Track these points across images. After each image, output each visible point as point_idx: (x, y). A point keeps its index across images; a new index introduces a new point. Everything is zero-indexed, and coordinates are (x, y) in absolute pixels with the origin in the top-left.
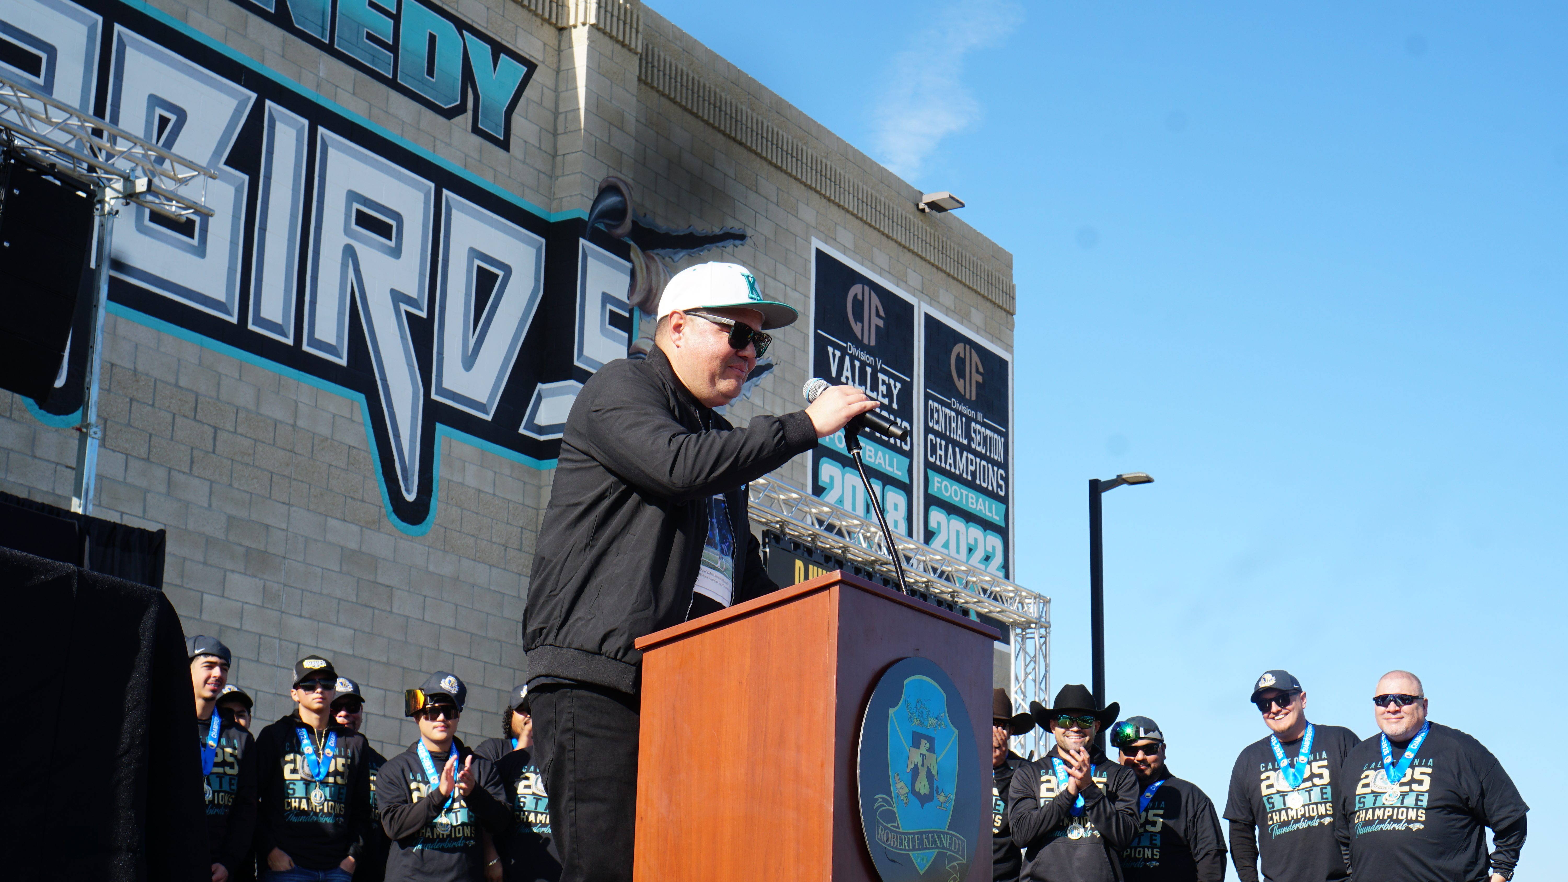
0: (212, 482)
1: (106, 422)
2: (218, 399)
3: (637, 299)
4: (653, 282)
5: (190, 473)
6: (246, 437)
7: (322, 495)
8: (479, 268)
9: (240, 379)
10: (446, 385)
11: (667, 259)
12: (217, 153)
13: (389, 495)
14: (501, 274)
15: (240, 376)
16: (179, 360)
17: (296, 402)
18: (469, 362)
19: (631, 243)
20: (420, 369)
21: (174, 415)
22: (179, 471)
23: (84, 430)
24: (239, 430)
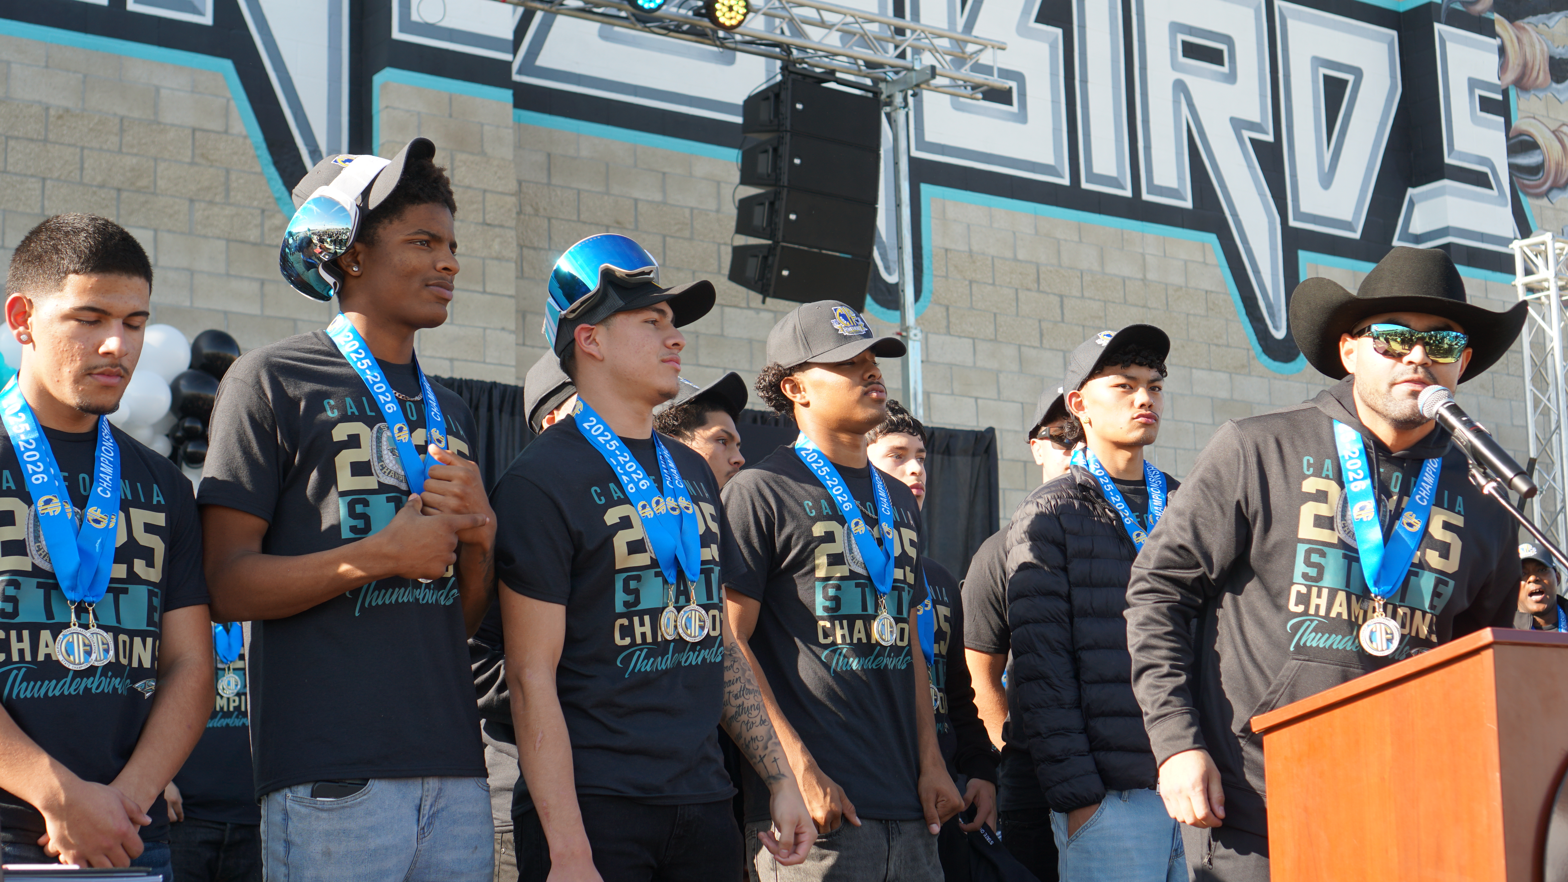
0: (1064, 352)
1: (947, 309)
2: (1060, 266)
3: (1511, 75)
4: (1528, 54)
5: (1042, 346)
6: (1094, 300)
7: (1183, 347)
8: (1326, 78)
9: (1081, 241)
10: (1305, 208)
11: (1541, 26)
12: (1026, 12)
13: (1257, 334)
14: (1350, 78)
15: (1080, 238)
16: (1014, 233)
17: (1143, 255)
18: (1327, 179)
19: (1496, 16)
20: (1273, 197)
21: (1017, 290)
22: (1030, 347)
23: (904, 334)
24: (1086, 294)
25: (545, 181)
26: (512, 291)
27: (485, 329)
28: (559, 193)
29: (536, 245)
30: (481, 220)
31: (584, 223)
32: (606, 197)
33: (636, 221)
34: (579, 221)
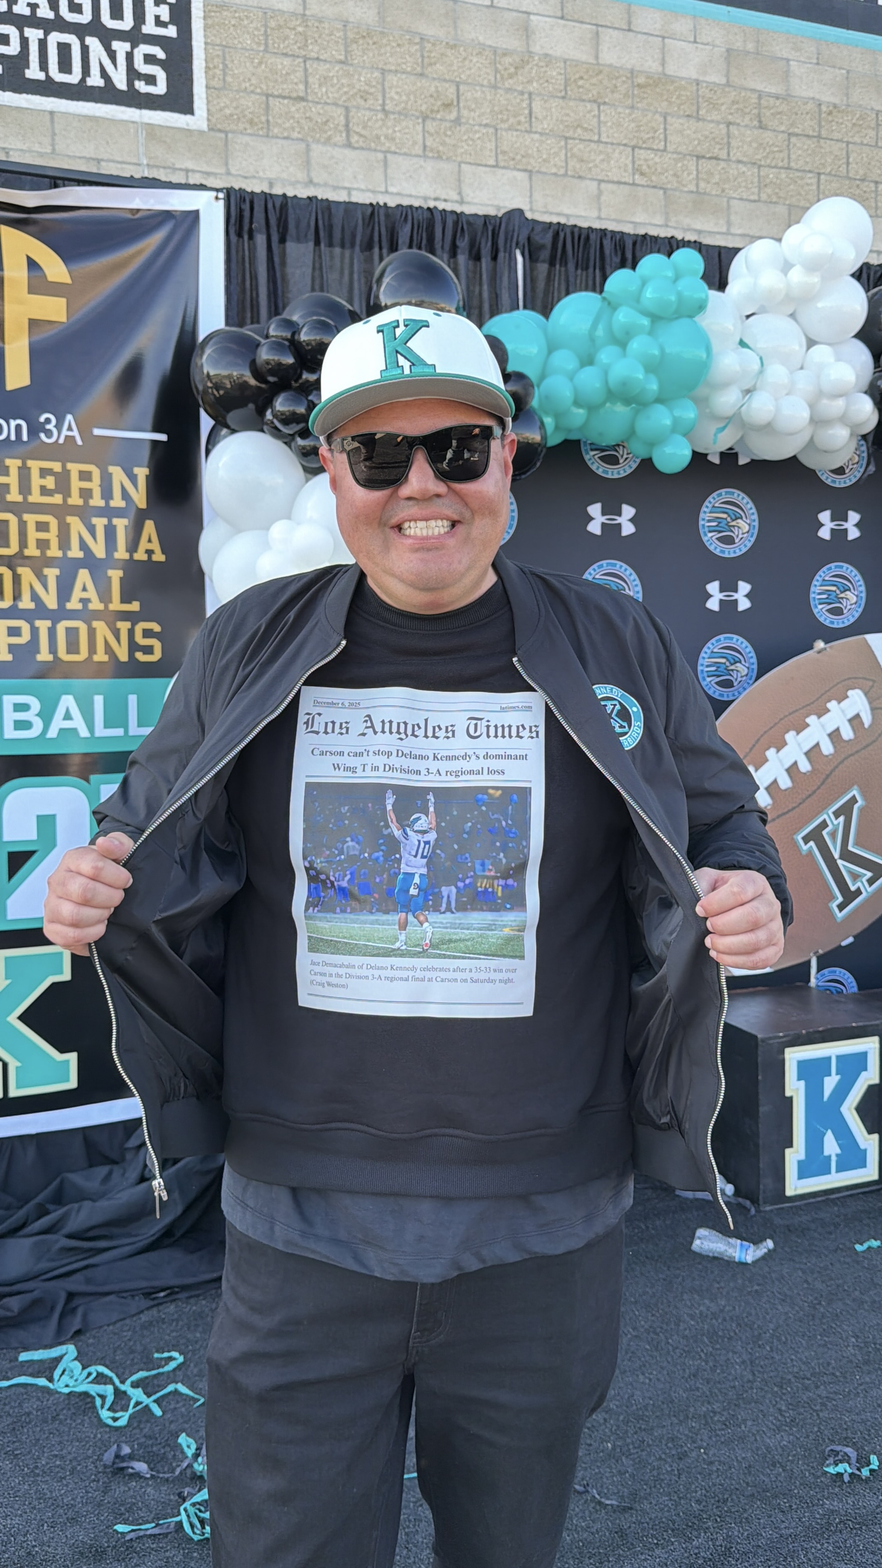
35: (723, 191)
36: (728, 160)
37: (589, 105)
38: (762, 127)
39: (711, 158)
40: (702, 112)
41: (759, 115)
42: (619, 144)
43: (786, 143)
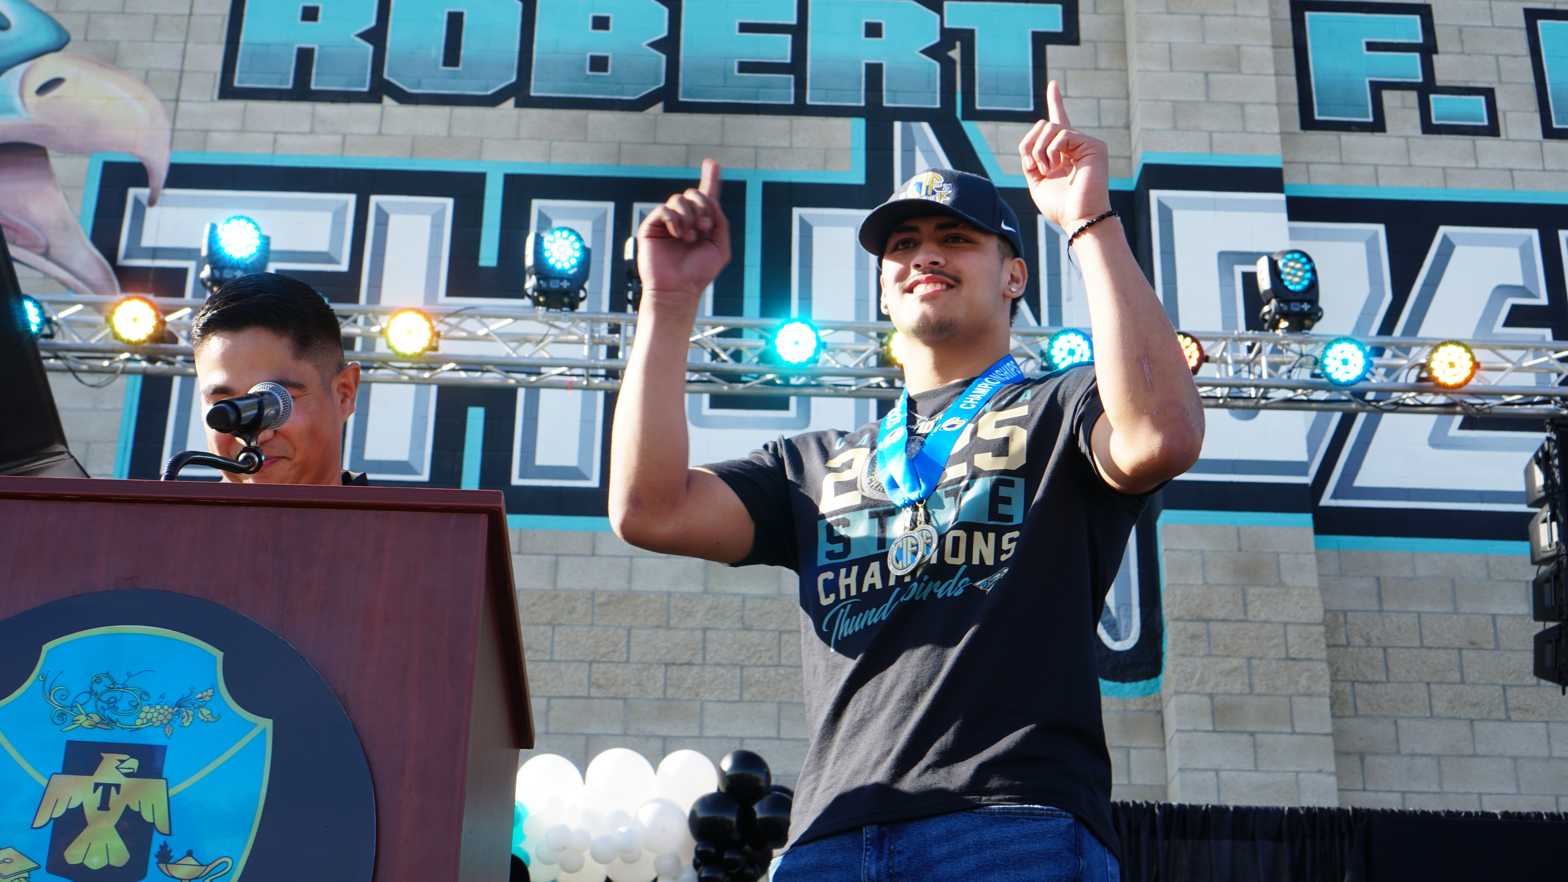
25: (1376, 607)
26: (1328, 728)
27: (1297, 773)
28: (1394, 619)
29: (1370, 678)
30: (1284, 655)
31: (1430, 648)
32: (1455, 617)
33: (1496, 639)
34: (1422, 647)
35: (697, 695)
36: (704, 664)
37: (542, 629)
38: (748, 629)
39: (682, 664)
40: (673, 622)
41: (742, 618)
42: (574, 661)
43: (777, 641)
